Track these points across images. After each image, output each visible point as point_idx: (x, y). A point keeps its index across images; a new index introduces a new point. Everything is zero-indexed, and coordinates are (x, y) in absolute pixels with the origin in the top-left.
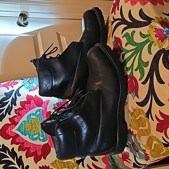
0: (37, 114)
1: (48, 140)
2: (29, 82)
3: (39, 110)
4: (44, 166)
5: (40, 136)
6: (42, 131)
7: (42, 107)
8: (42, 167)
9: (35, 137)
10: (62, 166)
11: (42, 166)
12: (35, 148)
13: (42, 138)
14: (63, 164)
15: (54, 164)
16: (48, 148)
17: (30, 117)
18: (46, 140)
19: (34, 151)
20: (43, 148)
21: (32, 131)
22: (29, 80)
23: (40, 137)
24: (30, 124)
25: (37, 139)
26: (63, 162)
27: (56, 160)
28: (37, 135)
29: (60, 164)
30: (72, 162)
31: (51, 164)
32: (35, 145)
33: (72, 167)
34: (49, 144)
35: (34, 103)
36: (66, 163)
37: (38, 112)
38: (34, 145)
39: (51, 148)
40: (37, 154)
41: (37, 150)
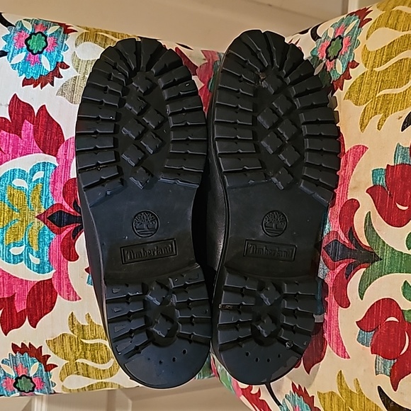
0: (34, 179)
1: (54, 271)
2: (28, 46)
3: (44, 166)
4: (28, 345)
5: (32, 254)
6: (39, 239)
7: (55, 156)
8: (20, 346)
9: (15, 251)
10: (78, 353)
11: (22, 344)
12: (10, 287)
13: (35, 260)
14: (80, 348)
15: (57, 345)
16: (49, 297)
17: (11, 182)
18: (46, 267)
19: (6, 296)
20: (34, 291)
21: (9, 230)
22: (30, 38)
23: (30, 255)
24: (6, 206)
25: (21, 261)
26: (83, 343)
27: (63, 335)
28: (24, 247)
29: (74, 348)
30: (106, 346)
31: (48, 342)
32: (10, 276)
33: (102, 359)
34: (55, 283)
35: (31, 134)
36: (89, 348)
37: (39, 170)
38: (7, 278)
39: (58, 296)
40: (12, 307)
41: (14, 295)
